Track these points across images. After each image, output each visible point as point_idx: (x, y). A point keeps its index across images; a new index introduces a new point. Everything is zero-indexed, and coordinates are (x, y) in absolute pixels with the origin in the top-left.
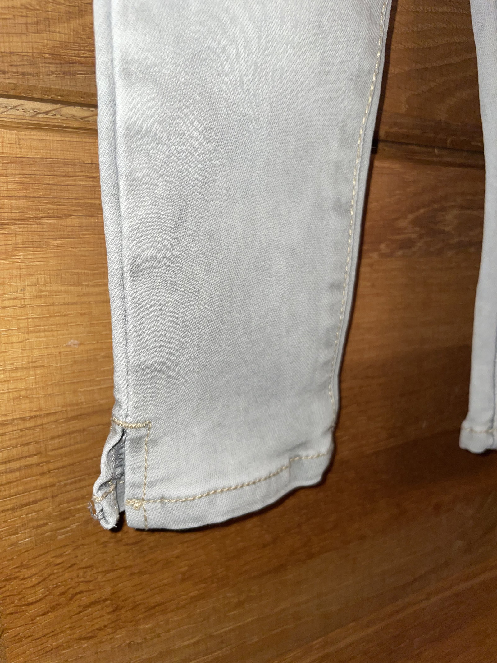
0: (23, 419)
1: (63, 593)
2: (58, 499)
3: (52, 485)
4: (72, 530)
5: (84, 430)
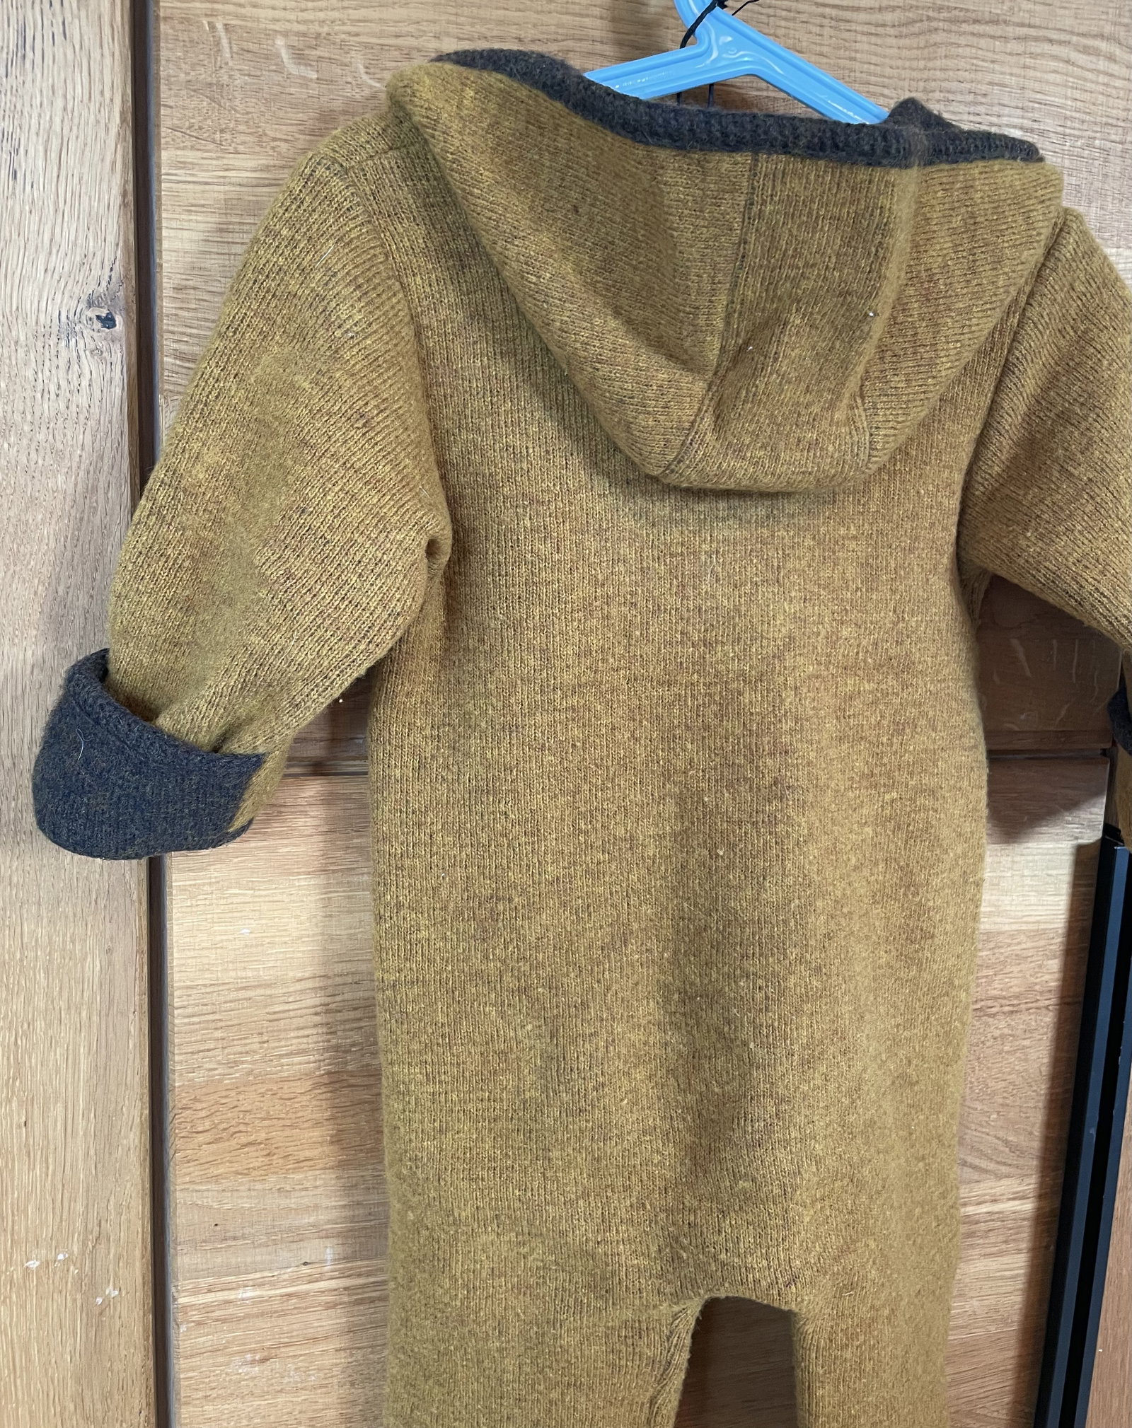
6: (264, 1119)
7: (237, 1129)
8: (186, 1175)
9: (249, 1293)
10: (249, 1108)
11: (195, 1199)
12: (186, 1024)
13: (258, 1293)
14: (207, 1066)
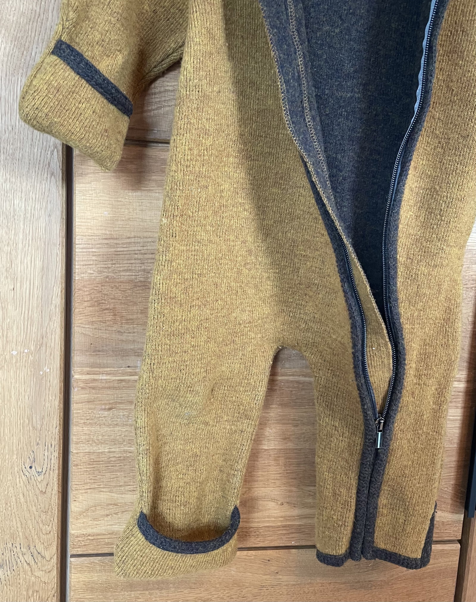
6: (112, 299)
7: (101, 302)
8: (79, 319)
9: (104, 377)
10: (106, 293)
11: (83, 331)
12: (80, 252)
13: (108, 377)
14: (89, 271)
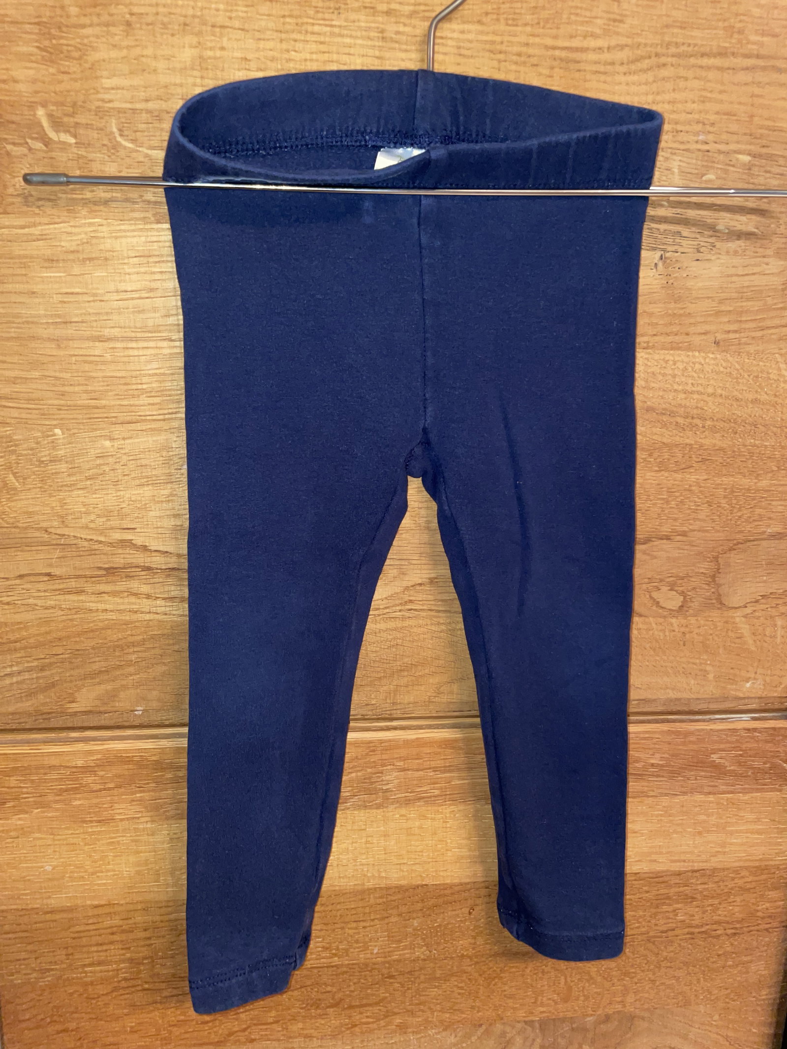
0: (17, 910)
1: (42, 1019)
2: (39, 961)
3: (35, 951)
4: (48, 981)
5: (55, 921)
